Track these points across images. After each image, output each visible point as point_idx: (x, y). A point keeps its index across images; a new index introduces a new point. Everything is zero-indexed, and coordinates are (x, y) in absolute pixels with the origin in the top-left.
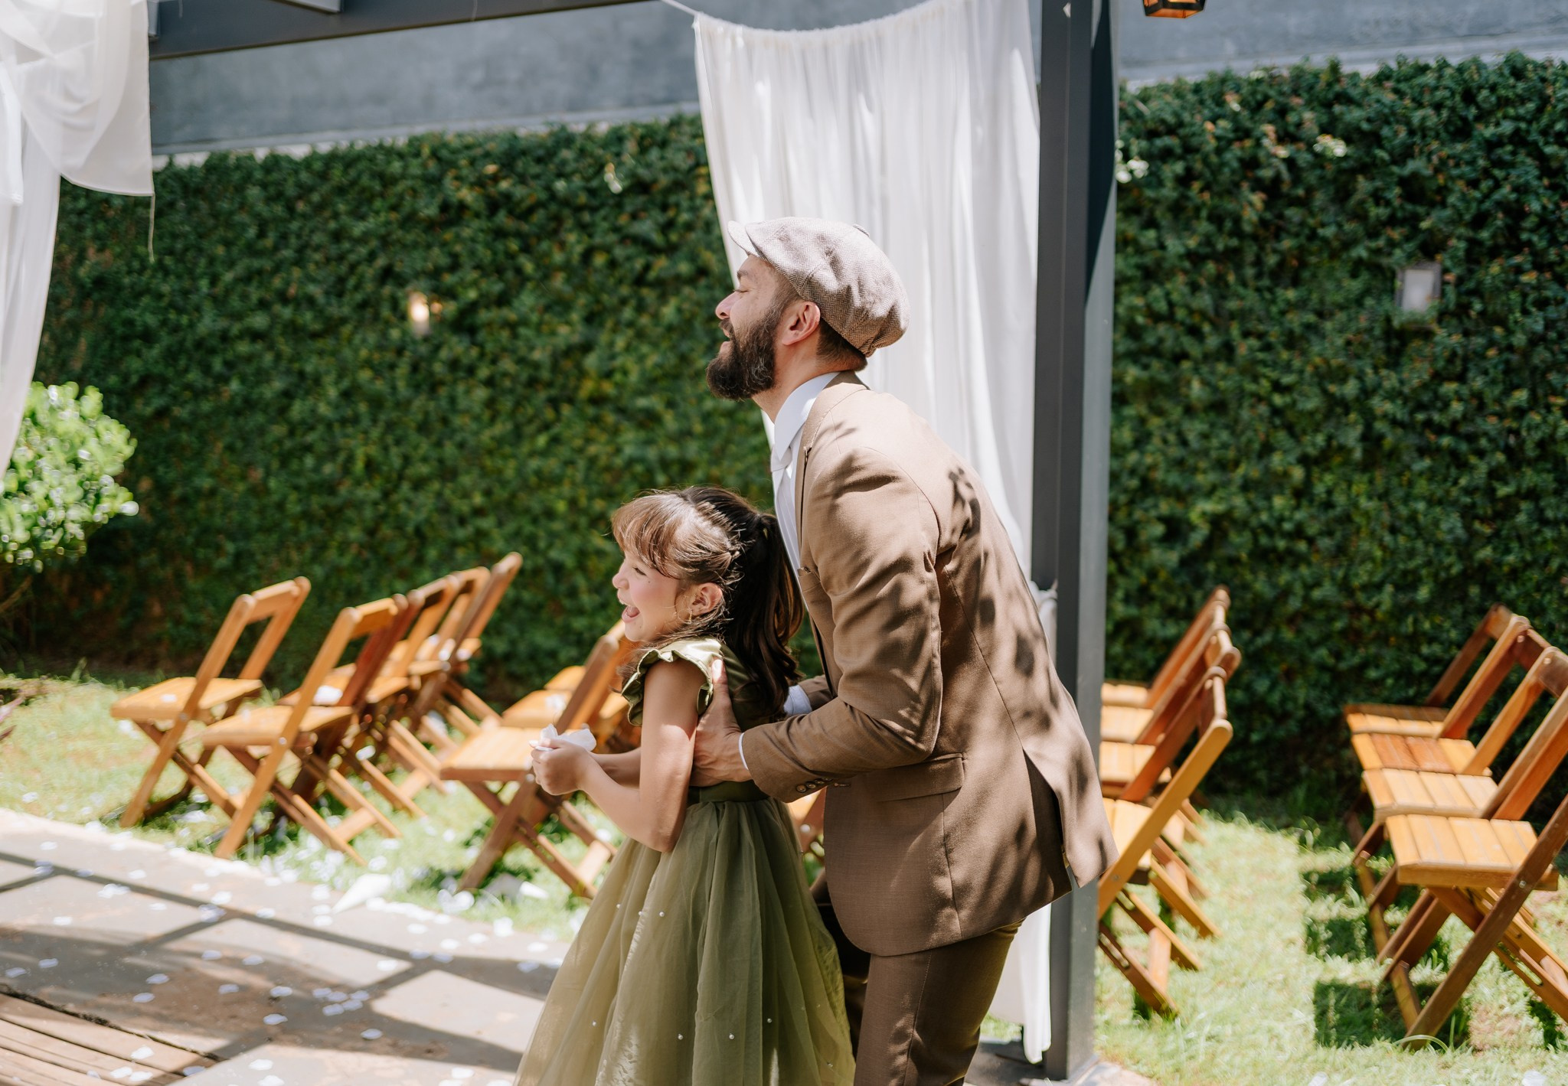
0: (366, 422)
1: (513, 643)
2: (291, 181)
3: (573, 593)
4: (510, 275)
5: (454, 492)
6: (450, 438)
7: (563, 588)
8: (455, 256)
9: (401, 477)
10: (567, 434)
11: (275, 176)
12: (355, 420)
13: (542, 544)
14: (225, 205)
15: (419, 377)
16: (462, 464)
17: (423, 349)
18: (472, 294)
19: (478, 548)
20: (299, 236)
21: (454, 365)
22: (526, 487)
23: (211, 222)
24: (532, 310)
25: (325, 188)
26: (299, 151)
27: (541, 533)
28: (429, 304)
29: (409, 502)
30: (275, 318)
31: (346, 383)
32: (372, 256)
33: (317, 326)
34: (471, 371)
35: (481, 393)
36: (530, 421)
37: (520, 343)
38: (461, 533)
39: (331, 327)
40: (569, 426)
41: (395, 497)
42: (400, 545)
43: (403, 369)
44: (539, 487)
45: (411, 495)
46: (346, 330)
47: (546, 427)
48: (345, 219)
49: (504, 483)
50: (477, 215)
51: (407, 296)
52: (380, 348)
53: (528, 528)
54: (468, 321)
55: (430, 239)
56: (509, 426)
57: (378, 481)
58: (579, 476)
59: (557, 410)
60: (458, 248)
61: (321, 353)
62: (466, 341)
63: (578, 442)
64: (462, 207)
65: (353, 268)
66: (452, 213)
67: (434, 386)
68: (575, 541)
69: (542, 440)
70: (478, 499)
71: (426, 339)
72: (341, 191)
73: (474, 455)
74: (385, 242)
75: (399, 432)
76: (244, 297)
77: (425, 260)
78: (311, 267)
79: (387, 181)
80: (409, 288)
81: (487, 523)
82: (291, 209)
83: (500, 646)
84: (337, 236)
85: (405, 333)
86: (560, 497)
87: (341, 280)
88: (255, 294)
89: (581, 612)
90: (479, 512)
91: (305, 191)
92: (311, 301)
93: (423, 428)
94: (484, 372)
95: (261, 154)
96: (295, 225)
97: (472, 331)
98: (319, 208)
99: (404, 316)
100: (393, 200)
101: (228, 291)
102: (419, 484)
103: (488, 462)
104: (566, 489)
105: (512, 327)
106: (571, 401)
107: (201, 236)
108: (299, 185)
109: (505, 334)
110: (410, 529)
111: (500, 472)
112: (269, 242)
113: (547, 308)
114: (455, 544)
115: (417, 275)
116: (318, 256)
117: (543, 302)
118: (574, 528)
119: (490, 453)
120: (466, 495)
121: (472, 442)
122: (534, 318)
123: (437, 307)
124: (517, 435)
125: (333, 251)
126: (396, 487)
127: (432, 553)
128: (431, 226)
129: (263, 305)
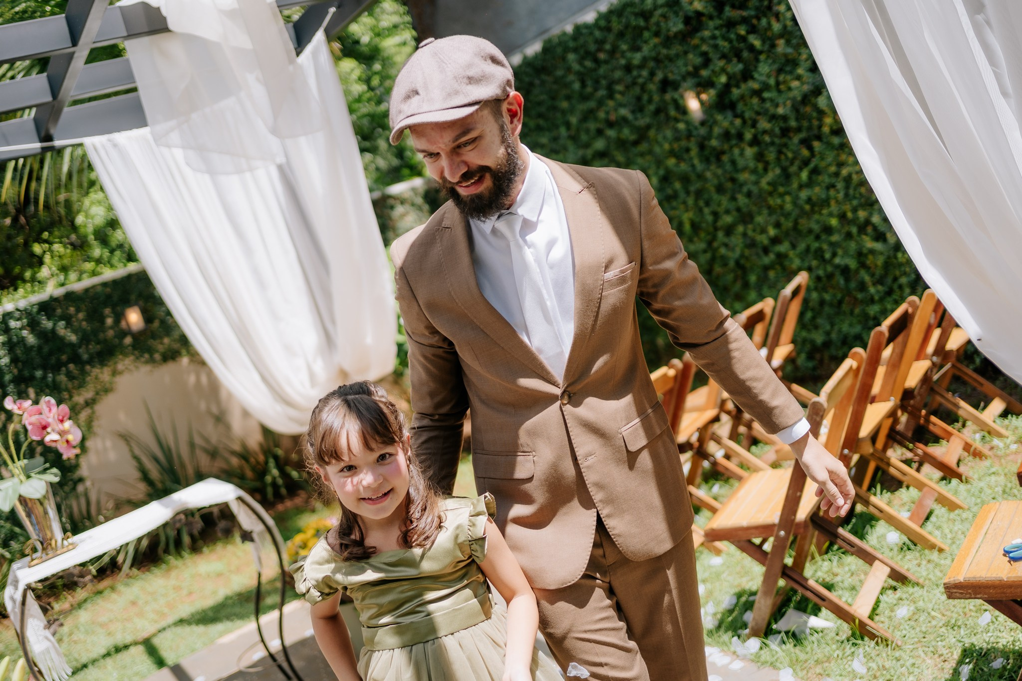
0: (682, 195)
1: (828, 333)
2: (590, 40)
3: (862, 287)
4: (745, 54)
5: (754, 231)
6: (740, 192)
7: (853, 285)
8: (705, 54)
9: (716, 229)
10: (823, 164)
11: (581, 41)
12: (675, 196)
13: (828, 256)
14: (559, 73)
15: (707, 152)
16: (754, 208)
17: (703, 131)
18: (723, 79)
19: (784, 268)
20: (605, 77)
21: (727, 135)
22: (803, 213)
23: (555, 87)
24: (768, 76)
25: (611, 37)
26: (589, 17)
27: (825, 247)
28: (698, 96)
29: (726, 245)
30: (608, 138)
31: (662, 172)
32: (652, 74)
33: (633, 137)
34: (740, 136)
35: (750, 152)
36: (792, 163)
37: (768, 105)
38: (767, 260)
39: (642, 135)
40: (822, 159)
41: (715, 244)
42: (730, 277)
43: (694, 152)
44: (813, 211)
45: (726, 240)
46: (652, 133)
47: (806, 163)
48: (629, 55)
49: (787, 215)
50: (711, 18)
51: (682, 97)
52: (677, 139)
53: (816, 245)
54: (727, 101)
55: (685, 48)
56: (778, 171)
57: (703, 235)
58: (841, 196)
59: (810, 148)
60: (704, 48)
61: (642, 155)
62: (729, 114)
63: (833, 169)
64: (699, 14)
65: (643, 87)
66: (694, 22)
67: (718, 155)
68: (853, 245)
69: (804, 175)
70: (772, 232)
71: (703, 123)
72: (621, 35)
73: (759, 199)
74: (657, 60)
75: (706, 196)
76: (587, 131)
77: (686, 65)
78: (618, 96)
79: (646, 15)
80: (681, 90)
81: (783, 248)
82: (596, 61)
83: (819, 338)
84: (628, 68)
85: (688, 123)
86: (831, 215)
87: (639, 99)
88: (592, 126)
89: (872, 301)
90: (775, 241)
91: (600, 43)
92: (624, 119)
93: (720, 189)
94: (748, 136)
95: (569, 29)
96: (602, 71)
97: (732, 106)
98: (613, 52)
99: (683, 110)
100: (654, 28)
101: (578, 130)
102: (729, 231)
103: (771, 201)
104: (834, 207)
105: (757, 93)
106: (819, 138)
107: (553, 98)
108: (597, 41)
109: (755, 100)
110: (732, 264)
111: (781, 207)
112: (589, 90)
113: (780, 71)
114: (766, 268)
115: (684, 78)
116: (619, 88)
117: (776, 67)
118: (849, 235)
119: (771, 194)
120: (763, 231)
121: (755, 189)
122: (772, 82)
123: (704, 96)
124: (787, 176)
125: (629, 79)
126: (714, 238)
127: (753, 278)
128: (683, 37)
129: (600, 132)
